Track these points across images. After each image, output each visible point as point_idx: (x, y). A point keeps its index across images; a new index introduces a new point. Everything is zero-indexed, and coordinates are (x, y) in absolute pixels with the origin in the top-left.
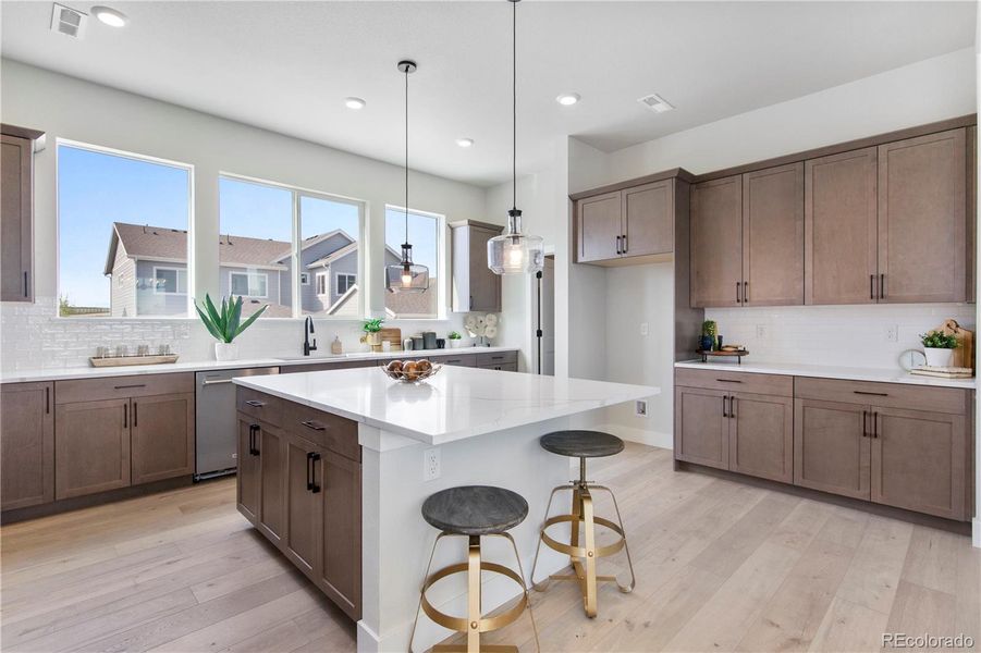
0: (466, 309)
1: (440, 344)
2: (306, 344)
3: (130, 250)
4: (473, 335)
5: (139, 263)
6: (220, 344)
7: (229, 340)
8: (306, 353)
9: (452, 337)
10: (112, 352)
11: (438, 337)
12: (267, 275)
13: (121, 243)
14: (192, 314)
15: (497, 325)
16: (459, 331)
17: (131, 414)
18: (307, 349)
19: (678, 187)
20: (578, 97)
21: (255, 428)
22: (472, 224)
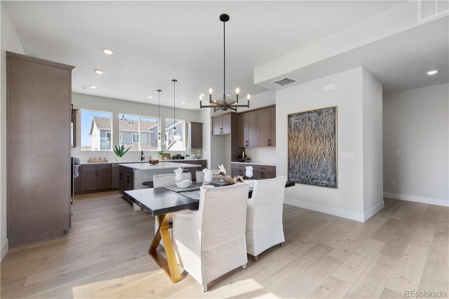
0: (190, 148)
1: (183, 158)
2: (142, 158)
3: (98, 126)
4: (194, 155)
5: (101, 131)
6: (119, 157)
7: (121, 156)
8: (142, 160)
9: (187, 156)
10: (93, 159)
11: (182, 156)
12: (146, 134)
13: (95, 124)
14: (112, 150)
15: (201, 152)
16: (189, 154)
17: (97, 173)
18: (142, 159)
19: (232, 116)
20: (205, 94)
21: (121, 174)
22: (192, 123)
